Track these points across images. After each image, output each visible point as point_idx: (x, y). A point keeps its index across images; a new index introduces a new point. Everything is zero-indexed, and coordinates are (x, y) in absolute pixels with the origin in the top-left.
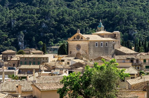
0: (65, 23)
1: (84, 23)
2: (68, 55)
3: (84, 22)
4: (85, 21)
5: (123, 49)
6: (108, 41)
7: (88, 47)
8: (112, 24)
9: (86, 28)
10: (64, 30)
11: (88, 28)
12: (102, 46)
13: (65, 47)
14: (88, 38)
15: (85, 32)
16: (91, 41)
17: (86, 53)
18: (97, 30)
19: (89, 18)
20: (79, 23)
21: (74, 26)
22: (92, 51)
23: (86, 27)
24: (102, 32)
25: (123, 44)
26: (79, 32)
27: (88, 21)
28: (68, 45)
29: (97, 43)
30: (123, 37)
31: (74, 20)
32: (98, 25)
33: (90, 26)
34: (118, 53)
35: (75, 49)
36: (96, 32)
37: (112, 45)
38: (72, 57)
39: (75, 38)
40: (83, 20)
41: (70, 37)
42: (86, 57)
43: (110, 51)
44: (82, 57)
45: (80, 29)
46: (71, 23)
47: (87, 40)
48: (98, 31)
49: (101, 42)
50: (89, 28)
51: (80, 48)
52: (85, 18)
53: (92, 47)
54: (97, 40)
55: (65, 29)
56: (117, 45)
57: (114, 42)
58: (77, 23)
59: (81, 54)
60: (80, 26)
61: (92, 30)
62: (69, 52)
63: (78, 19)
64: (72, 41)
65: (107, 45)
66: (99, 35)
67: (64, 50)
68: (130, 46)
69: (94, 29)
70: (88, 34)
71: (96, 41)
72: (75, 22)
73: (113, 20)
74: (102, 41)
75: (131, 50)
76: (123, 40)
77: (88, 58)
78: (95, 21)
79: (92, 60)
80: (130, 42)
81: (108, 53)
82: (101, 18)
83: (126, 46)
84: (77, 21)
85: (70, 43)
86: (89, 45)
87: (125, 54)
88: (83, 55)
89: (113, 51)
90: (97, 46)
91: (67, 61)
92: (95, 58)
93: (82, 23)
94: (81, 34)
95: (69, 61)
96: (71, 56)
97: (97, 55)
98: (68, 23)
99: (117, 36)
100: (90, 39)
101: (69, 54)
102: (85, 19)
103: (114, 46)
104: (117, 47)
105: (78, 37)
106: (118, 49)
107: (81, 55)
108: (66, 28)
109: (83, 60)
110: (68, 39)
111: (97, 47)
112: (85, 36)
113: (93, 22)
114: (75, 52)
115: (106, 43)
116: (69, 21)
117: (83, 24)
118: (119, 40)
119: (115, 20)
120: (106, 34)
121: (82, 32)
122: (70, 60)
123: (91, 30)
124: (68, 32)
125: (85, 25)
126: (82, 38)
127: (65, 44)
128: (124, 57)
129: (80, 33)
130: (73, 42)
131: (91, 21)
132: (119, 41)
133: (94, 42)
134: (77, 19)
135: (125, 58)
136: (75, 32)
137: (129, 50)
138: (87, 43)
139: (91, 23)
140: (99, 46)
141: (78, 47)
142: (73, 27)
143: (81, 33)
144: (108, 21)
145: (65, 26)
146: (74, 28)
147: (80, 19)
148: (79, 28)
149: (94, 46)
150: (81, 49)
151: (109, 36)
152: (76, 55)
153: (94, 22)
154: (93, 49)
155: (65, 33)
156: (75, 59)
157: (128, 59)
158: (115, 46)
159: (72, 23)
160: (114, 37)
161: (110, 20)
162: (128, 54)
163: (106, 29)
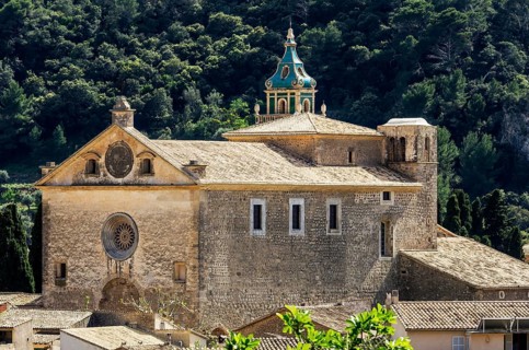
0: (19, 50)
1: (166, 57)
2: (39, 290)
3: (168, 48)
4: (174, 38)
5: (458, 255)
6: (348, 193)
7: (191, 236)
8: (374, 60)
9: (177, 93)
10: (16, 108)
11: (192, 92)
12: (301, 232)
13: (18, 234)
14: (195, 169)
15: (171, 123)
16: (214, 193)
17: (179, 280)
18: (263, 111)
19: (203, 17)
20: (130, 50)
21: (87, 77)
22: (220, 266)
23: (182, 87)
24: (305, 123)
25: (453, 219)
26: (123, 123)
27: (194, 36)
28: (39, 216)
29: (258, 208)
30: (457, 165)
31: (94, 29)
32: (269, 69)
33: (209, 80)
34: (414, 283)
35: (91, 252)
36: (252, 122)
37: (372, 225)
38: (73, 307)
39: (93, 168)
40: (156, 31)
41: (61, 156)
42: (177, 314)
43: (360, 265)
44: (144, 307)
45: (138, 98)
46: (65, 51)
47: (183, 179)
48: (270, 113)
49: (293, 202)
50: (204, 94)
51: (133, 238)
52: (172, 19)
53: (222, 238)
54: (262, 180)
55: (23, 101)
56: (412, 222)
57: (387, 196)
58: (113, 50)
59: (143, 284)
60: (137, 72)
61: (226, 104)
62: (50, 271)
63: (124, 24)
64: (77, 184)
65: (334, 225)
66: (277, 144)
67: (15, 258)
68: (506, 232)
69: (239, 103)
70: (197, 135)
71: (257, 192)
72: (95, 45)
73: (386, 35)
74: (297, 191)
75: (517, 265)
76: (454, 186)
77: (191, 322)
78: (252, 41)
79: (218, 331)
80: (510, 201)
81: (340, 282)
82: (298, 20)
83: (475, 232)
84: (113, 40)
85: (56, 199)
86: (200, 220)
87: (469, 292)
88: (152, 296)
89: (380, 268)
90: (258, 226)
91: (36, 338)
92: (244, 320)
93: (153, 54)
94: (141, 136)
95: (46, 338)
96: (66, 303)
97: (257, 296)
98: (50, 51)
99: (410, 153)
100: (209, 179)
101: (50, 287)
102: (177, 25)
103: (385, 227)
104: (411, 238)
105: (120, 159)
106: (419, 255)
107: (136, 295)
108: (31, 90)
109: (151, 331)
110: (40, 175)
111: (262, 233)
112: (172, 152)
113: (231, 45)
114: (93, 269)
115: (333, 209)
116: (55, 34)
117: (156, 63)
118: (429, 185)
119: (403, 36)
120: (330, 141)
121: (148, 122)
122: (56, 332)
123: (215, 109)
124: (47, 117)
125: (171, 70)
126: (147, 168)
127: (20, 208)
128: (464, 313)
129: (130, 129)
130: (80, 193)
131: (222, 43)
132: (424, 197)
133: (239, 195)
134: (113, 19)
135: (469, 324)
136: (101, 119)
137: (503, 260)
138: (184, 204)
139: (223, 51)
140: (277, 226)
141: (121, 234)
142: (80, 82)
143: (139, 125)
144: (349, 40)
145: (20, 77)
146: (92, 91)
147: (138, 21)
148: (128, 91)
149: (237, 226)
150: (138, 252)
151: (351, 154)
152: (99, 296)
153: (243, 48)
154: (233, 250)
155: (18, 124)
156: (96, 321)
157: (492, 327)
158: (397, 229)
159: (79, 55)
160: (391, 158)
161: (359, 35)
162: (491, 294)
163: (331, 98)
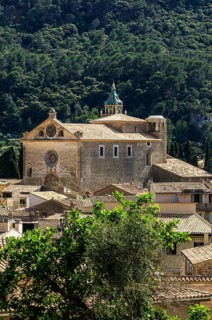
0: (15, 90)
1: (68, 93)
2: (21, 178)
3: (69, 90)
4: (71, 86)
5: (174, 165)
6: (134, 143)
7: (77, 158)
8: (144, 94)
9: (72, 106)
10: (13, 111)
11: (78, 106)
12: (117, 157)
13: (14, 158)
14: (79, 134)
15: (70, 117)
16: (86, 143)
17: (73, 174)
18: (104, 113)
19: (82, 79)
20: (55, 90)
21: (40, 100)
22: (88, 169)
23: (74, 104)
24: (118, 118)
25: (173, 152)
26: (53, 117)
27: (78, 85)
28: (22, 150)
29: (102, 148)
30: (174, 132)
31: (42, 82)
32: (106, 97)
33: (84, 101)
34: (160, 175)
35: (41, 164)
36: (100, 117)
37: (143, 154)
38: (34, 184)
39: (41, 134)
40: (65, 83)
41: (30, 129)
42: (72, 187)
43: (139, 169)
44: (60, 184)
45: (58, 108)
46: (31, 90)
47: (74, 137)
48: (106, 114)
49: (114, 146)
50: (82, 106)
51: (56, 159)
52: (71, 79)
53: (89, 159)
54: (103, 138)
55: (16, 108)
56: (158, 153)
57: (148, 144)
58: (49, 90)
59: (60, 176)
60: (58, 98)
61: (90, 110)
62: (26, 171)
63: (53, 81)
64: (36, 139)
65: (129, 154)
66: (109, 125)
67: (13, 166)
68: (192, 157)
69: (95, 110)
70: (80, 121)
71: (101, 142)
72: (42, 88)
73: (148, 85)
74: (116, 142)
75: (195, 169)
76: (173, 140)
77: (77, 189)
78: (100, 87)
79: (87, 193)
80: (193, 145)
81: (131, 175)
82: (116, 80)
83: (180, 157)
84: (49, 86)
85: (28, 145)
86: (80, 153)
87: (178, 179)
88: (63, 180)
89: (146, 170)
90: (102, 154)
91: (21, 195)
92: (97, 189)
93: (63, 91)
94: (59, 122)
95: (24, 196)
96: (31, 183)
97: (102, 180)
98: (26, 91)
99: (157, 128)
100: (84, 137)
101: (26, 177)
102: (72, 81)
103: (148, 155)
104: (157, 159)
105: (51, 130)
106: (160, 165)
107: (57, 180)
108: (19, 105)
109: (62, 193)
110: (22, 136)
111: (103, 157)
112: (71, 128)
113: (92, 89)
114: (41, 170)
115: (129, 148)
116: (27, 84)
117: (65, 95)
118: (164, 139)
119: (154, 85)
120: (128, 124)
121: (62, 117)
122: (28, 193)
123: (86, 112)
124: (25, 114)
125: (70, 97)
126: (61, 134)
127: (15, 147)
128: (177, 187)
129: (55, 119)
130: (37, 143)
131: (88, 88)
132: (162, 144)
133: (95, 143)
134: (49, 79)
135: (178, 191)
136: (44, 116)
137: (191, 167)
138: (75, 147)
139: (89, 91)
140: (109, 155)
141: (52, 158)
142: (37, 102)
143: (58, 118)
144: (135, 87)
145: (15, 100)
146: (42, 105)
147: (58, 80)
148: (54, 105)
149: (94, 155)
150: (58, 164)
151: (135, 128)
152: (44, 180)
153: (96, 89)
154: (93, 163)
155: (14, 117)
156: (42, 189)
157: (187, 192)
158: (152, 156)
159: (36, 92)
160: (150, 130)
161: (139, 85)
162: (186, 179)
163: (128, 108)
